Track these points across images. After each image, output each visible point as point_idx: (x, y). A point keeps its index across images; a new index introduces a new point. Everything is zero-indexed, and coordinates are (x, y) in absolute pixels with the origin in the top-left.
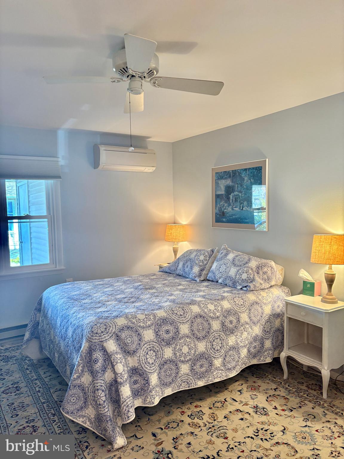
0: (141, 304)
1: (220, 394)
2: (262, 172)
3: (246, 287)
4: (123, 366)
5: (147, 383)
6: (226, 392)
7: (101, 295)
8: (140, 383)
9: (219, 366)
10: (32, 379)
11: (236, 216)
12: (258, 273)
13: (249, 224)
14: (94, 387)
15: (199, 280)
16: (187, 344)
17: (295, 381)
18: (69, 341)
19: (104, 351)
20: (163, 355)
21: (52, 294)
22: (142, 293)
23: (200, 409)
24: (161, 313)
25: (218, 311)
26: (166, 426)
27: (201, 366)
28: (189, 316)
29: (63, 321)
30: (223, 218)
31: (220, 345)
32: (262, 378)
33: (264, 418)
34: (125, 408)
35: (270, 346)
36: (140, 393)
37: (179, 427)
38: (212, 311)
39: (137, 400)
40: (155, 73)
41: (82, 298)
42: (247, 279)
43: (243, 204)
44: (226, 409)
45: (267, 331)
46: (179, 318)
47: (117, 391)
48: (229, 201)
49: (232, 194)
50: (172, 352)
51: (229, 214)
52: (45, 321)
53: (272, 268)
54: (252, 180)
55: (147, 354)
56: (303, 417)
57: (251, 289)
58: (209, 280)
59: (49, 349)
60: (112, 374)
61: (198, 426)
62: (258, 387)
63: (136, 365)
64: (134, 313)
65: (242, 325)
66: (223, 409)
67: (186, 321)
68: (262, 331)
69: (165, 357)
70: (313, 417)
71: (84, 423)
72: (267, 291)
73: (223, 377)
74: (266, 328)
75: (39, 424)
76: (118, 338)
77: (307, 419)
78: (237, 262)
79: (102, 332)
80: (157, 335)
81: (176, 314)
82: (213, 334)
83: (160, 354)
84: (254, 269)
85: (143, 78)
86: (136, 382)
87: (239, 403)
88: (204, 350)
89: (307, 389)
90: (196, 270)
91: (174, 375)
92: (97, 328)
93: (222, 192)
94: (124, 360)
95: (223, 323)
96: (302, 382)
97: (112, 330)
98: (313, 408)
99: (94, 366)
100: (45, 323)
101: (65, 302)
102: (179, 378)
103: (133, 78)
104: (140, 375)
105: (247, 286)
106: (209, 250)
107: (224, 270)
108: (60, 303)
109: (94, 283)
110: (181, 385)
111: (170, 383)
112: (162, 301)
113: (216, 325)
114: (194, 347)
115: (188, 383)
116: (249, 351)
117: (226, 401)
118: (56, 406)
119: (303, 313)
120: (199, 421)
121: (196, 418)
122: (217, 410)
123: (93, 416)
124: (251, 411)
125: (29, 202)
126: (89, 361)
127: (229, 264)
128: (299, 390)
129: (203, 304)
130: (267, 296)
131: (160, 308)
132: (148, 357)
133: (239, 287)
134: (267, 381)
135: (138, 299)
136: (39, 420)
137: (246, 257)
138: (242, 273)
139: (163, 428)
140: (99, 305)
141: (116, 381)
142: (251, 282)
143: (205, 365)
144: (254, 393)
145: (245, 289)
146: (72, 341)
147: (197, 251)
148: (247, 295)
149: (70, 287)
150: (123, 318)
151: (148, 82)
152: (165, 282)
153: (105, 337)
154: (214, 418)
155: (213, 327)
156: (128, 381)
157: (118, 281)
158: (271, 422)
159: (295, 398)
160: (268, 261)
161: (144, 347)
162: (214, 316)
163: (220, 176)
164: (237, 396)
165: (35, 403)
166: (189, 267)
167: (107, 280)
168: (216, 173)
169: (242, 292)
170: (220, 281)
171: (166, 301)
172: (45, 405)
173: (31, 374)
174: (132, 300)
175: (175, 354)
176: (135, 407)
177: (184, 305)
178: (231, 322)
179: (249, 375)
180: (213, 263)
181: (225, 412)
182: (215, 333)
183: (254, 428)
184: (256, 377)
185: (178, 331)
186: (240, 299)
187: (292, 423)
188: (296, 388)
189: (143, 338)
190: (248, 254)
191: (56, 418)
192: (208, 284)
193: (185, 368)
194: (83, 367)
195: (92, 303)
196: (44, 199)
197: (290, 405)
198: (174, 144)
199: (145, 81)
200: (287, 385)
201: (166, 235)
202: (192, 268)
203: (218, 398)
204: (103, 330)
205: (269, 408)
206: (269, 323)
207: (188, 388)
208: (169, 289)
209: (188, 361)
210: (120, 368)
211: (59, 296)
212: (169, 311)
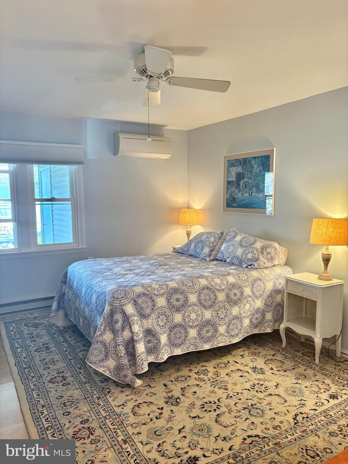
0: (155, 277)
1: (224, 357)
2: (270, 160)
3: (250, 265)
4: (139, 326)
5: (159, 342)
6: (229, 356)
7: (120, 269)
8: (153, 343)
9: (224, 332)
10: (59, 341)
11: (245, 201)
12: (262, 253)
13: (256, 208)
14: (116, 343)
15: (209, 259)
16: (195, 312)
17: (292, 350)
18: (93, 306)
19: (124, 313)
20: (173, 319)
21: (76, 268)
22: (157, 268)
23: (206, 368)
24: (173, 284)
25: (224, 285)
26: (176, 380)
27: (208, 332)
28: (197, 287)
29: (87, 289)
30: (234, 203)
31: (225, 314)
32: (263, 346)
33: (261, 376)
34: (139, 361)
35: (271, 318)
36: (153, 351)
37: (187, 380)
38: (218, 284)
39: (150, 356)
40: (171, 73)
41: (104, 271)
42: (252, 258)
43: (252, 190)
44: (228, 368)
45: (268, 305)
46: (188, 288)
47: (134, 347)
48: (239, 187)
49: (242, 181)
50: (182, 318)
51: (239, 199)
52: (70, 292)
53: (275, 249)
54: (260, 168)
55: (159, 317)
56: (296, 376)
57: (255, 267)
58: (218, 260)
59: (75, 316)
60: (130, 333)
61: (204, 380)
62: (259, 353)
63: (150, 327)
64: (149, 284)
65: (245, 298)
66: (225, 369)
67: (194, 291)
68: (264, 305)
69: (175, 321)
70: (304, 377)
71: (104, 372)
72: (269, 269)
73: (227, 342)
74: (268, 302)
75: (68, 374)
76: (135, 303)
77: (298, 378)
78: (244, 244)
79: (122, 297)
80: (169, 302)
81: (186, 285)
82: (219, 304)
83: (171, 319)
84: (259, 250)
85: (160, 78)
86: (149, 341)
87: (241, 364)
88: (210, 317)
89: (302, 356)
90: (206, 250)
91: (183, 338)
92: (118, 294)
93: (233, 178)
94: (140, 322)
95: (228, 295)
96: (298, 350)
97: (130, 296)
98: (305, 370)
99: (115, 326)
100: (70, 293)
101: (89, 274)
102: (188, 341)
103: (151, 78)
104: (153, 336)
105: (252, 264)
106: (219, 232)
107: (232, 250)
108: (85, 275)
109: (114, 260)
110: (189, 347)
111: (180, 345)
112: (174, 275)
113: (221, 297)
114: (201, 314)
115: (195, 346)
116: (251, 322)
117: (229, 363)
118: (81, 362)
119: (300, 289)
120: (204, 377)
121: (202, 375)
122: (220, 369)
123: (113, 367)
124: (250, 371)
125: (51, 186)
126: (111, 322)
127: (237, 245)
128: (295, 356)
129: (210, 278)
130: (270, 273)
131: (172, 280)
132: (159, 320)
133: (245, 266)
134: (267, 349)
135: (153, 273)
136: (67, 372)
137: (252, 239)
138: (248, 253)
139: (173, 381)
140: (119, 277)
141: (132, 339)
142: (256, 261)
143: (211, 331)
144: (254, 358)
145: (250, 267)
146: (95, 306)
147: (208, 233)
148: (251, 272)
149: (92, 263)
150: (140, 287)
151: (164, 81)
152: (178, 260)
153: (124, 302)
154: (217, 375)
155: (218, 298)
156: (143, 340)
157: (135, 259)
158: (266, 379)
159: (290, 362)
160: (272, 242)
161: (156, 311)
162: (220, 289)
163: (232, 163)
164: (239, 359)
165: (64, 360)
166: (200, 248)
167: (124, 258)
168: (228, 161)
169: (247, 269)
170: (228, 260)
171: (178, 275)
172: (72, 361)
173: (58, 337)
174: (148, 273)
175: (184, 320)
176: (149, 362)
177: (193, 279)
178: (235, 295)
179: (251, 344)
180: (222, 244)
181: (228, 371)
182: (220, 303)
183: (252, 383)
184: (258, 346)
185: (187, 300)
186: (244, 275)
187: (285, 381)
188: (292, 355)
189: (156, 304)
190: (254, 236)
191: (82, 371)
192: (216, 263)
193: (193, 333)
194: (105, 327)
195: (112, 275)
196: (68, 183)
197: (285, 367)
198: (189, 132)
199: (162, 80)
200: (285, 352)
201: (180, 219)
202: (202, 249)
203: (222, 360)
204: (123, 296)
205: (266, 369)
206: (270, 297)
207: (195, 350)
208: (181, 266)
209: (196, 326)
210: (136, 328)
211: (83, 270)
212: (180, 283)
